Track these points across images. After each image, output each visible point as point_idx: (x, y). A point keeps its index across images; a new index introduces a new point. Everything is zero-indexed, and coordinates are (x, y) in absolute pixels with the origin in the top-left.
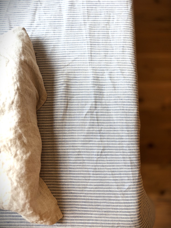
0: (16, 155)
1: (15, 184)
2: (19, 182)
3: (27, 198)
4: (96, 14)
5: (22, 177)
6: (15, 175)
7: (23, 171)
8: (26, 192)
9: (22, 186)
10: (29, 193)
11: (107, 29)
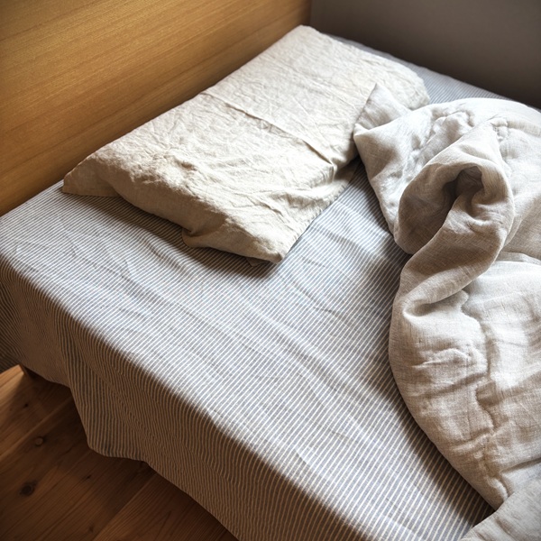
0: (140, 168)
1: (117, 156)
2: (117, 159)
3: (100, 159)
4: (241, 358)
5: (119, 164)
6: (125, 159)
7: (122, 167)
8: (105, 161)
9: (112, 160)
10: (101, 162)
11: (205, 357)
